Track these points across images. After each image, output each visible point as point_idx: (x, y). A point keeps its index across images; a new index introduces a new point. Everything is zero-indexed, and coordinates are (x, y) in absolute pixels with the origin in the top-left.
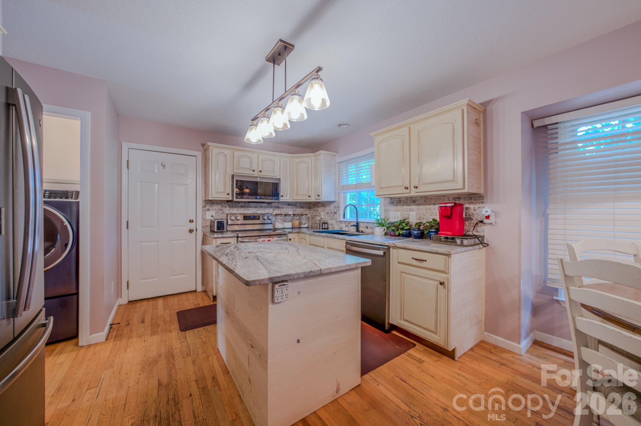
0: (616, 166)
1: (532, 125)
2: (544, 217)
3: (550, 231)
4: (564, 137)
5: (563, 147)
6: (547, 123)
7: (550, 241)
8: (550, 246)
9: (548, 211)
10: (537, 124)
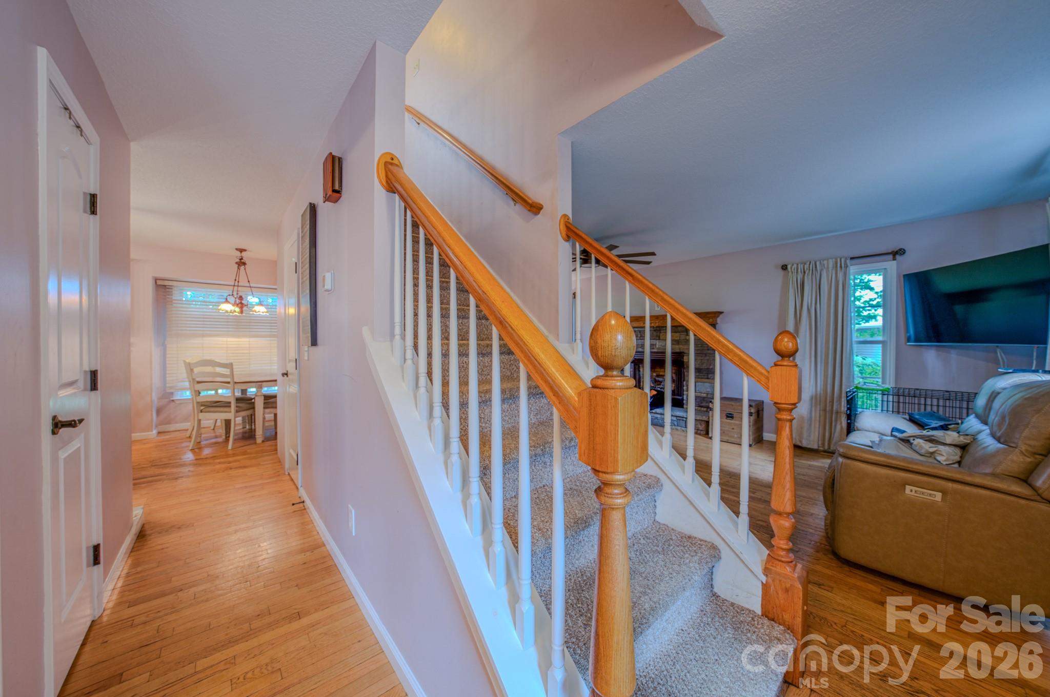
0: (204, 318)
1: (156, 283)
2: (164, 347)
3: (167, 356)
4: (176, 296)
5: (176, 302)
6: (166, 284)
7: (167, 362)
8: (167, 365)
9: (166, 343)
10: (159, 282)
